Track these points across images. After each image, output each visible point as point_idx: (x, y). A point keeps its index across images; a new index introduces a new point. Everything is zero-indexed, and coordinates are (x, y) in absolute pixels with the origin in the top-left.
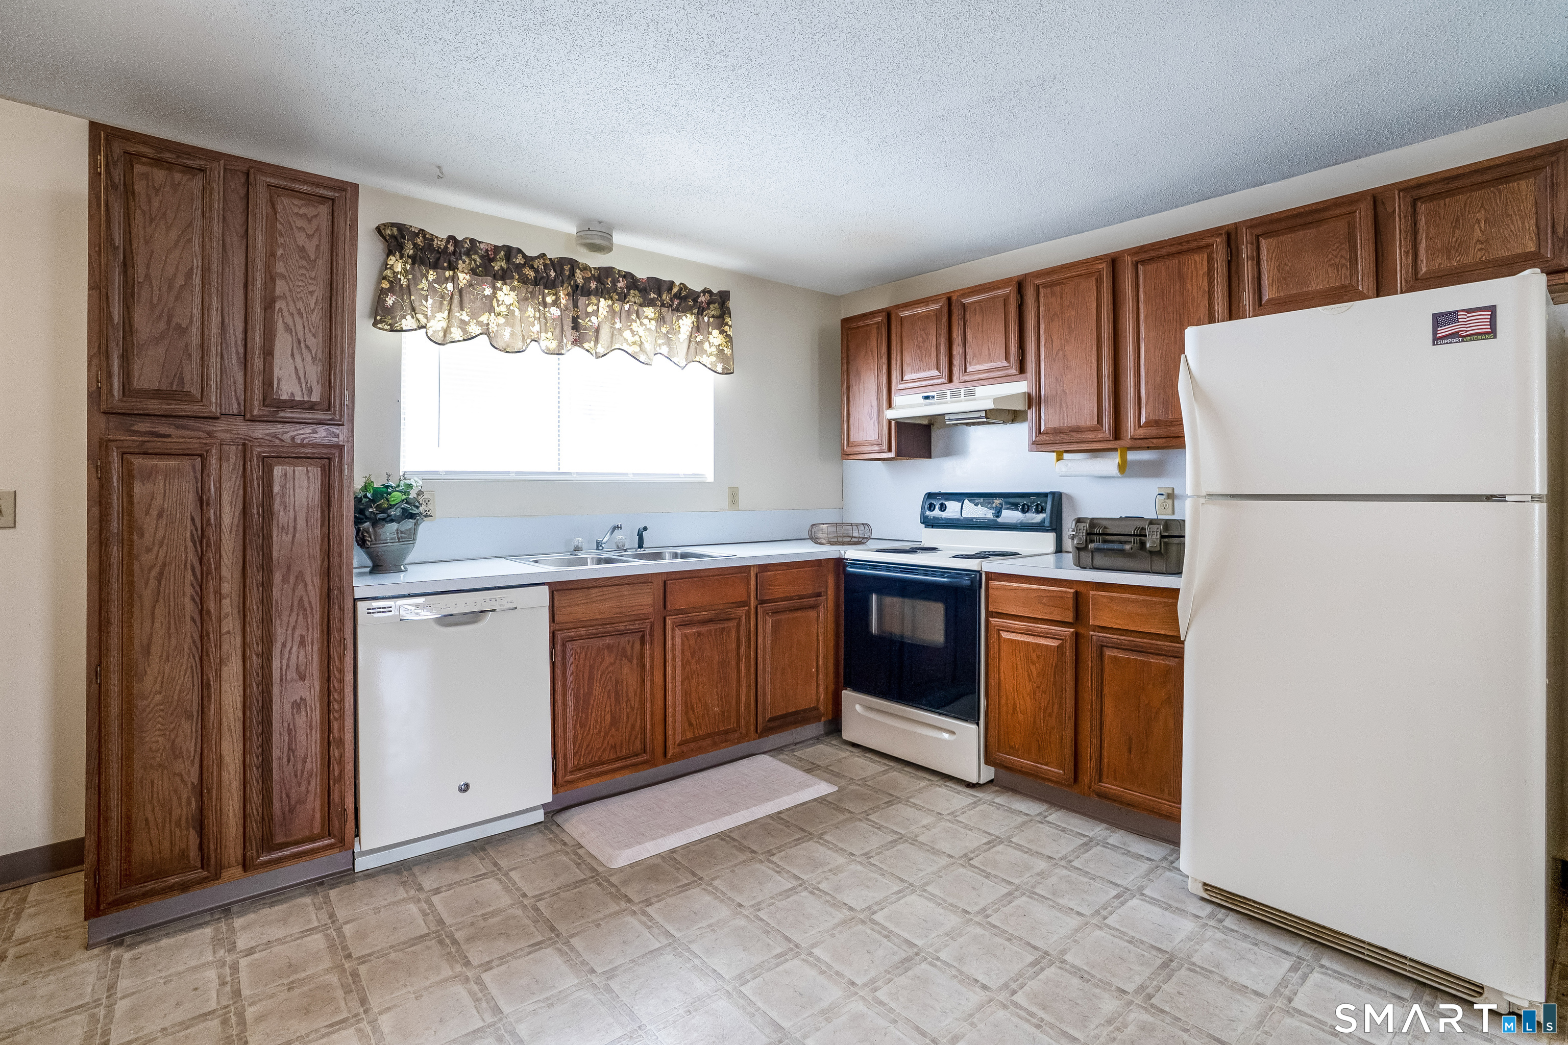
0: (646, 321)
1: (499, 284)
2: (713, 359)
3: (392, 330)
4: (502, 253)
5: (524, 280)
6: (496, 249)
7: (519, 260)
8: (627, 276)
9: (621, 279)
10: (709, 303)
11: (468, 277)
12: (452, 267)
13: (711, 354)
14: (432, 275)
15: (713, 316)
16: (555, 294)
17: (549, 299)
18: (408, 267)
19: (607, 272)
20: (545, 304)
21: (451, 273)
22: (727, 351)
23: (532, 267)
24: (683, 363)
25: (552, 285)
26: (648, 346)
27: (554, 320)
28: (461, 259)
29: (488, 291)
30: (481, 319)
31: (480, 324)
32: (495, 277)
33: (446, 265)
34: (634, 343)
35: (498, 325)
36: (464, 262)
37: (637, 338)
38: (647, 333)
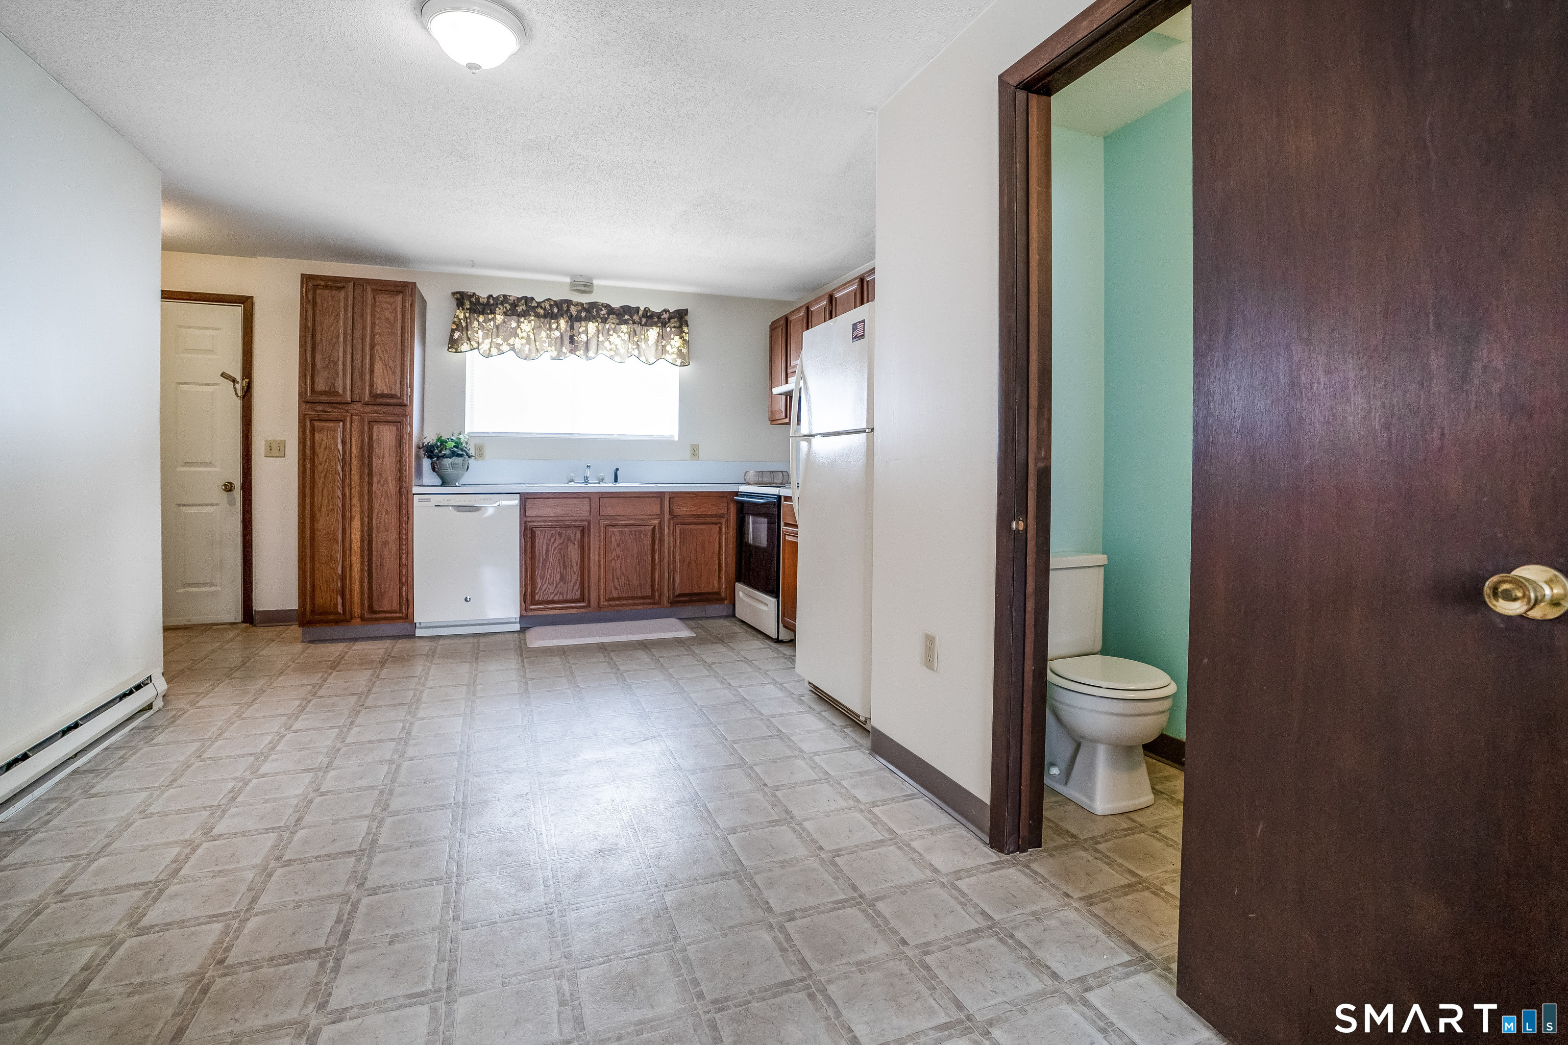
0: (622, 335)
1: (522, 320)
2: (675, 356)
3: (456, 352)
4: (523, 301)
5: (537, 316)
6: (519, 299)
7: (534, 304)
8: (607, 306)
9: (603, 309)
10: (670, 319)
11: (502, 317)
12: (493, 312)
13: (673, 353)
14: (481, 319)
15: (674, 327)
16: (557, 323)
17: (554, 326)
18: (467, 315)
19: (593, 305)
20: (550, 329)
21: (493, 315)
22: (684, 351)
23: (541, 307)
24: (652, 360)
25: (555, 317)
26: (622, 351)
27: (556, 338)
28: (498, 307)
29: (514, 325)
30: (509, 342)
31: (509, 344)
32: (519, 316)
33: (489, 311)
34: (611, 350)
35: (522, 344)
36: (500, 309)
37: (613, 346)
38: (622, 342)
